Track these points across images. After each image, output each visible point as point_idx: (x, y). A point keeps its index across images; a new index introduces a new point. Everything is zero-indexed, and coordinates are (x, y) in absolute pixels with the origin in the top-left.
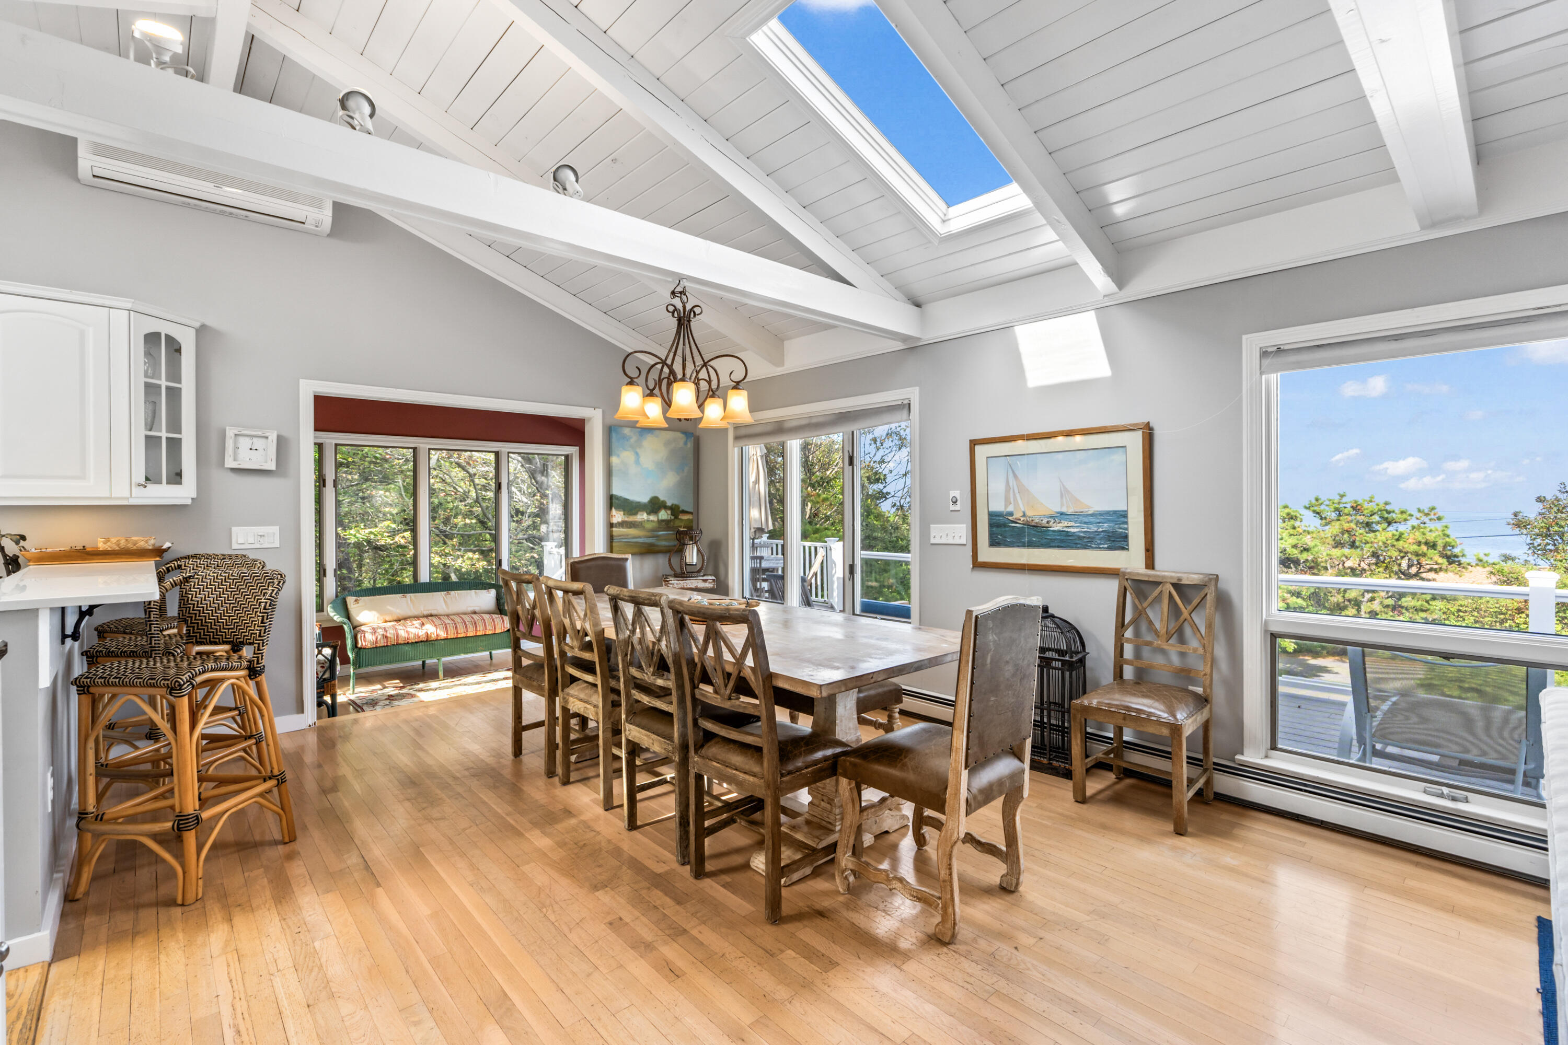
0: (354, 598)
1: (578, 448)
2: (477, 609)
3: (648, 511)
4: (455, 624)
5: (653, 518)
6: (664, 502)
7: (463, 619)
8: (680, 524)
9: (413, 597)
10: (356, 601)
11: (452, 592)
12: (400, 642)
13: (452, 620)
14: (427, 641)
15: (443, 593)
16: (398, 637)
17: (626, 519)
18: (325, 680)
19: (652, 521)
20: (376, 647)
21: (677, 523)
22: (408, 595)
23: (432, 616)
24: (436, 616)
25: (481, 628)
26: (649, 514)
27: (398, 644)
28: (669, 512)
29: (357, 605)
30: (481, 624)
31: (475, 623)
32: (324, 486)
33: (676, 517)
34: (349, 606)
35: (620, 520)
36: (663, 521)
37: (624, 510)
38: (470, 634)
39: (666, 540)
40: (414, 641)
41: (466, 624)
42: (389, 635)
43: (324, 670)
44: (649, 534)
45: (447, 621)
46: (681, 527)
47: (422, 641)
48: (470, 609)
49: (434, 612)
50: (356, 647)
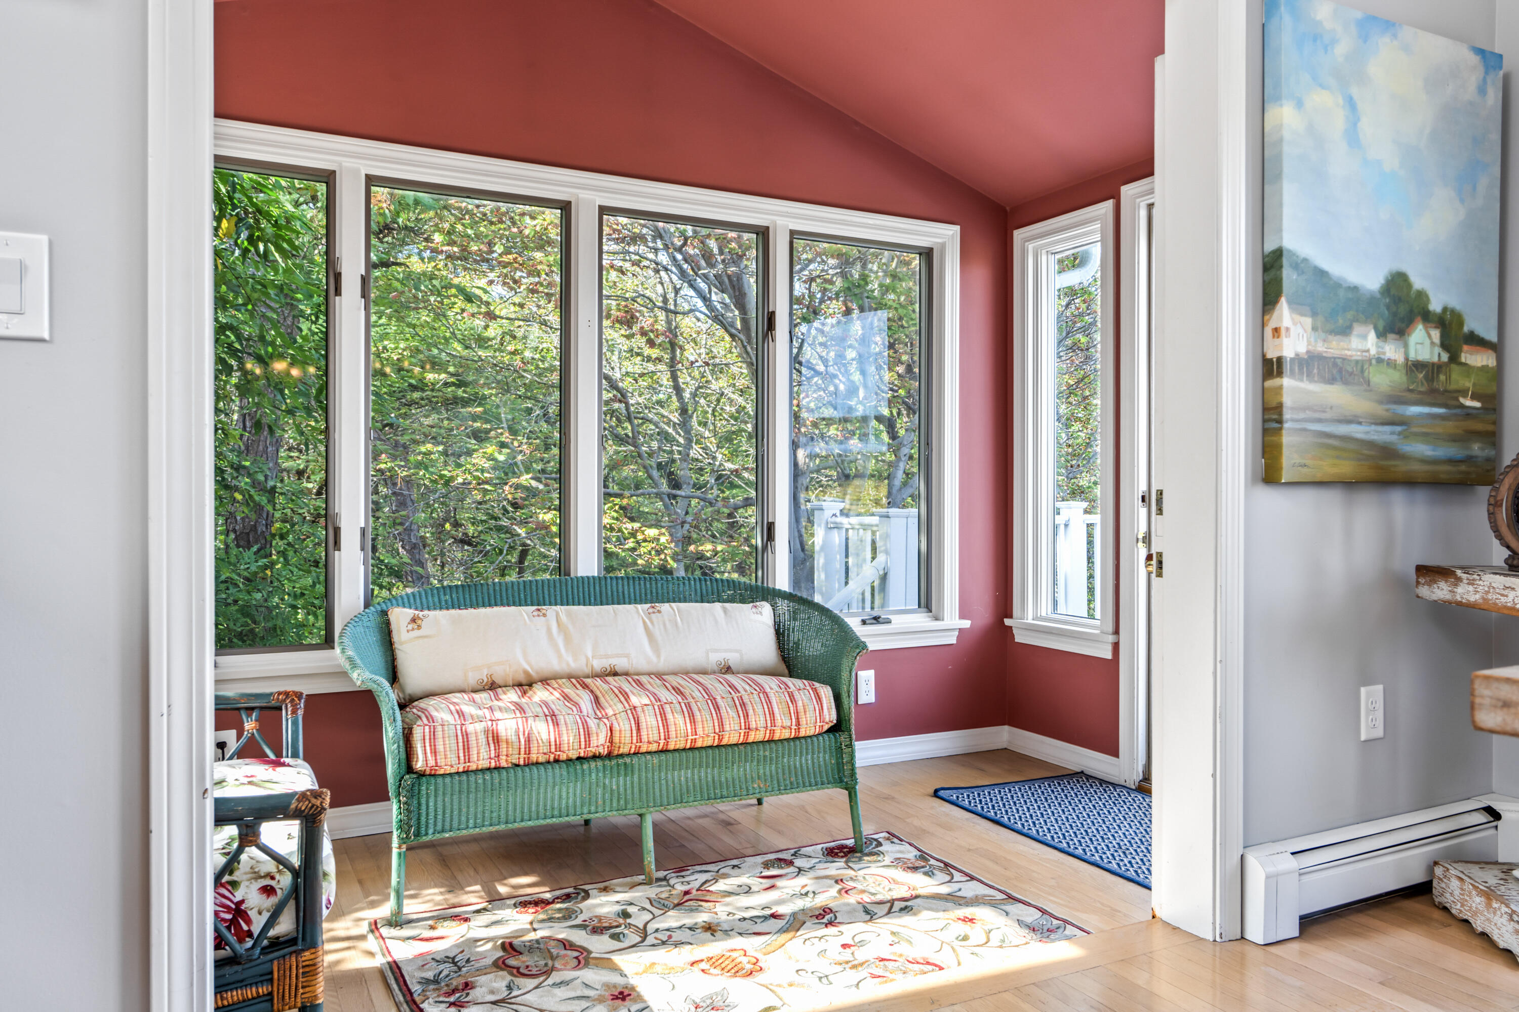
0: (410, 612)
1: (957, 228)
2: (733, 659)
3: (1381, 324)
4: (688, 706)
5: (1392, 351)
6: (1422, 296)
7: (706, 690)
8: (1468, 384)
9: (563, 617)
10: (414, 620)
11: (665, 607)
12: (534, 757)
13: (678, 691)
14: (609, 756)
15: (642, 608)
16: (528, 740)
17: (1321, 348)
18: (276, 944)
19: (1391, 364)
20: (467, 772)
21: (1459, 380)
22: (552, 611)
23: (615, 674)
24: (627, 674)
25: (761, 723)
26: (1382, 335)
27: (529, 764)
28: (1436, 334)
29: (417, 633)
30: (759, 710)
31: (743, 705)
32: (338, 292)
33: (1454, 358)
34: (395, 637)
35: (1302, 349)
36: (1417, 366)
37: (1314, 314)
38: (732, 736)
39: (1426, 437)
40: (573, 755)
41: (717, 708)
42: (502, 733)
43: (273, 900)
44: (1380, 410)
45: (665, 695)
46: (1464, 393)
47: (595, 757)
48: (715, 658)
49: (621, 664)
50: (410, 769)
